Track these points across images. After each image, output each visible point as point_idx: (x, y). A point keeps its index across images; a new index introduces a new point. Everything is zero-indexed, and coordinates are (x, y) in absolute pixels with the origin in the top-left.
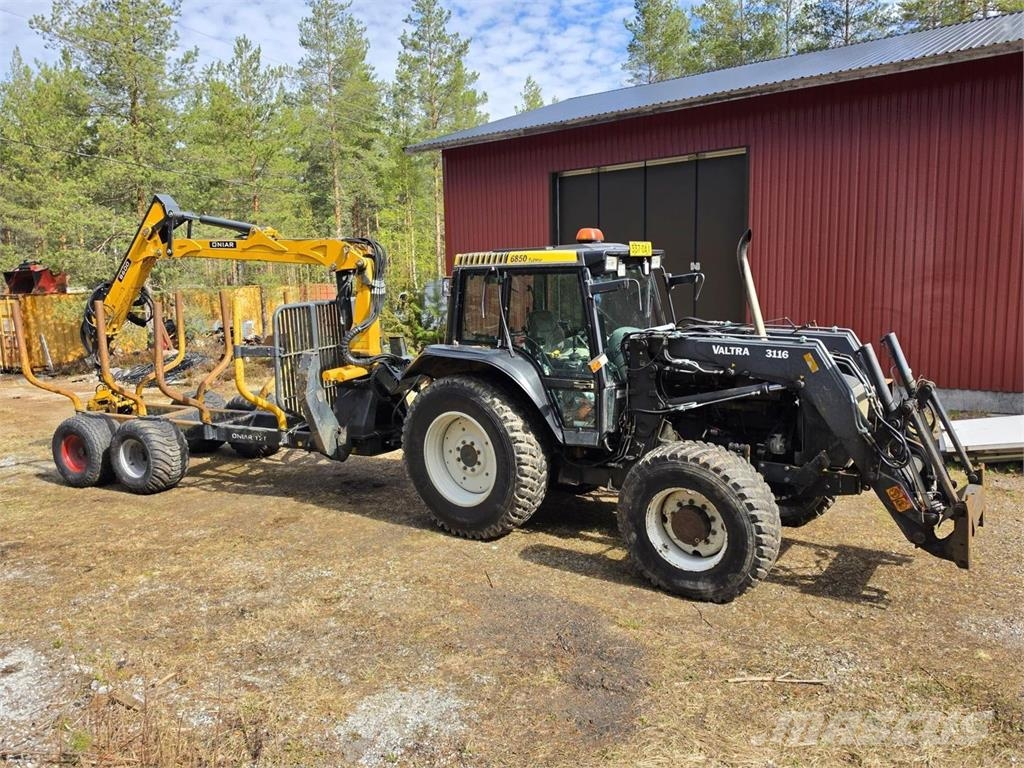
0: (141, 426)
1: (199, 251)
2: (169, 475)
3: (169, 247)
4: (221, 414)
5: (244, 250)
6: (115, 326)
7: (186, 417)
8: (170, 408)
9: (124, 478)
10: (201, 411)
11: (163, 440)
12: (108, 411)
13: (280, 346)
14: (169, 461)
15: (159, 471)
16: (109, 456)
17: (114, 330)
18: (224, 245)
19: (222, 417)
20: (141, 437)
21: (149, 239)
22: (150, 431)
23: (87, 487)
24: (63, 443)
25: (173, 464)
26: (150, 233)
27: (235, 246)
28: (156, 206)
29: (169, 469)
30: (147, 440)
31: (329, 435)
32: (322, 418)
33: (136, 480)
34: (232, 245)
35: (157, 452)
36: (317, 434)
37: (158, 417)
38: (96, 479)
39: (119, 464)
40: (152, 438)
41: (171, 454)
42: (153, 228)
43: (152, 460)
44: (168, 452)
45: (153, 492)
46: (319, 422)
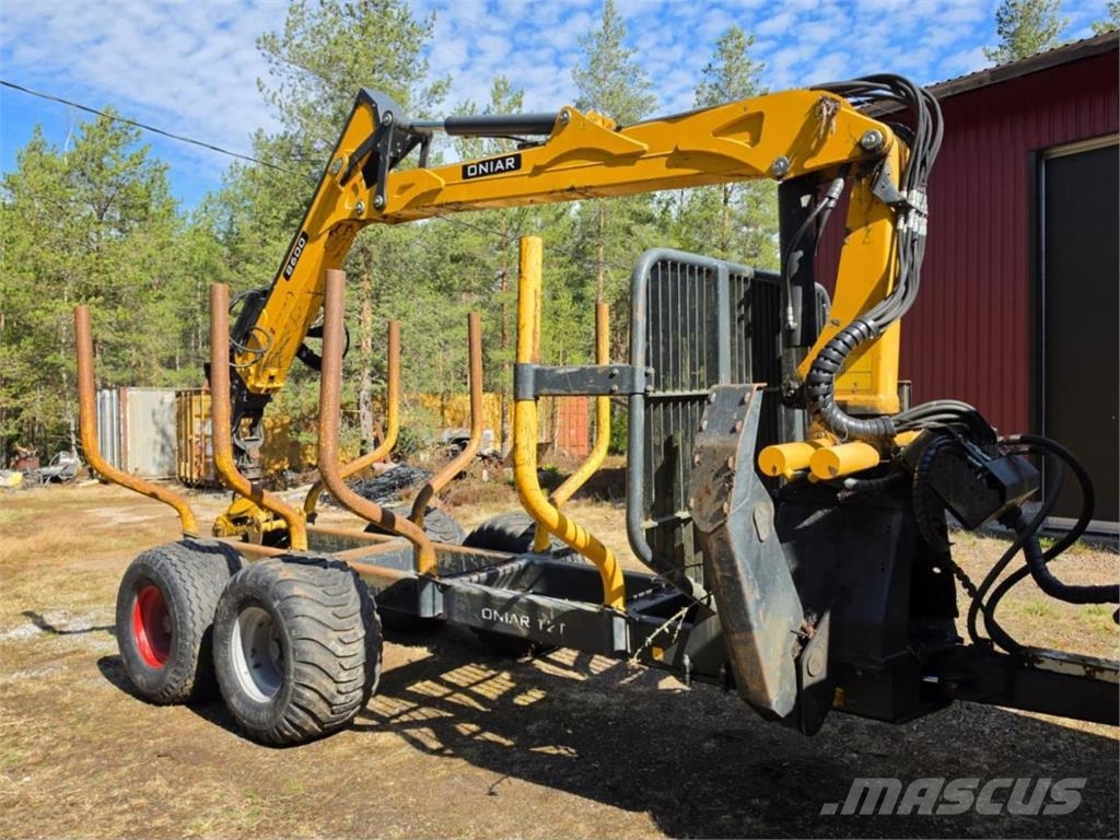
0: (281, 576)
1: (439, 191)
2: (330, 705)
3: (380, 192)
4: (456, 555)
5: (538, 170)
6: (273, 371)
7: (387, 561)
8: (359, 539)
9: (234, 700)
10: (418, 547)
11: (325, 615)
12: (246, 539)
13: (647, 364)
14: (333, 669)
15: (308, 694)
16: (211, 641)
17: (272, 378)
18: (492, 167)
19: (461, 567)
20: (276, 604)
21: (344, 182)
22: (297, 591)
23: (168, 704)
24: (136, 600)
25: (343, 676)
26: (345, 168)
27: (518, 165)
28: (363, 112)
29: (332, 687)
30: (288, 612)
31: (779, 647)
32: (763, 591)
33: (258, 707)
34: (510, 163)
35: (306, 646)
36: (750, 641)
37: (323, 555)
38: (187, 691)
39: (227, 663)
40: (299, 610)
41: (340, 650)
42: (351, 158)
43: (293, 665)
44: (333, 645)
45: (291, 743)
46: (758, 602)
